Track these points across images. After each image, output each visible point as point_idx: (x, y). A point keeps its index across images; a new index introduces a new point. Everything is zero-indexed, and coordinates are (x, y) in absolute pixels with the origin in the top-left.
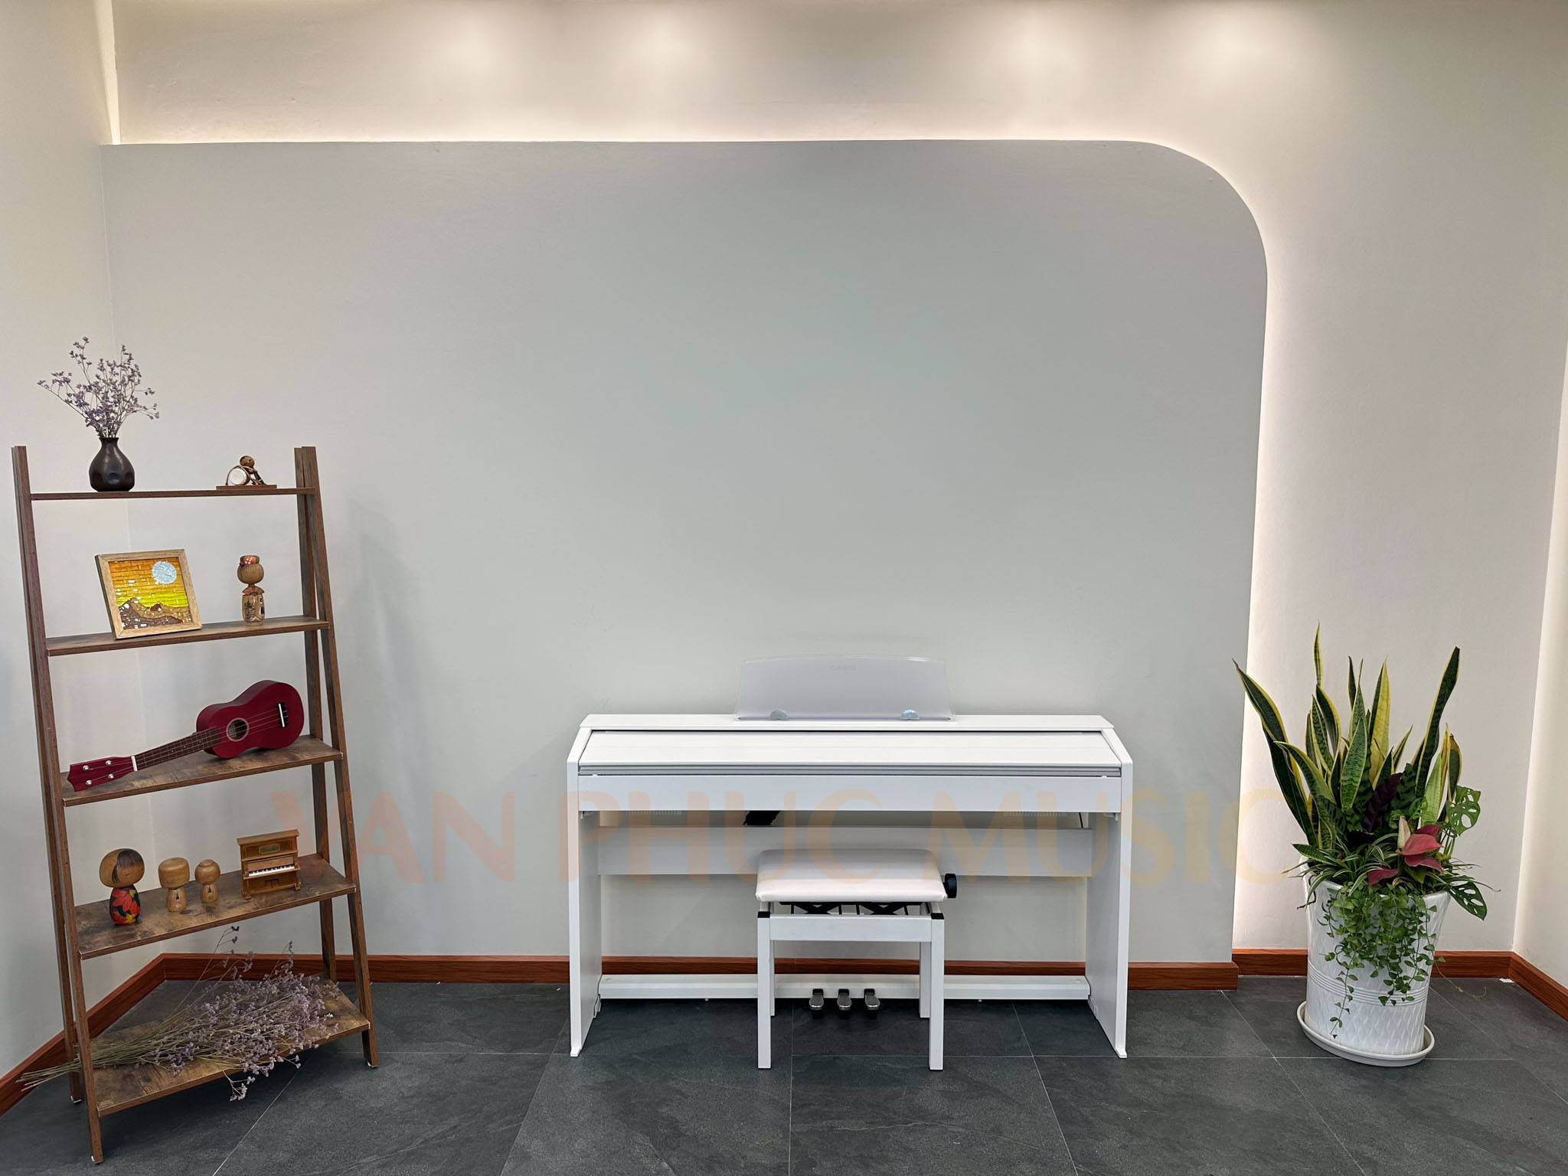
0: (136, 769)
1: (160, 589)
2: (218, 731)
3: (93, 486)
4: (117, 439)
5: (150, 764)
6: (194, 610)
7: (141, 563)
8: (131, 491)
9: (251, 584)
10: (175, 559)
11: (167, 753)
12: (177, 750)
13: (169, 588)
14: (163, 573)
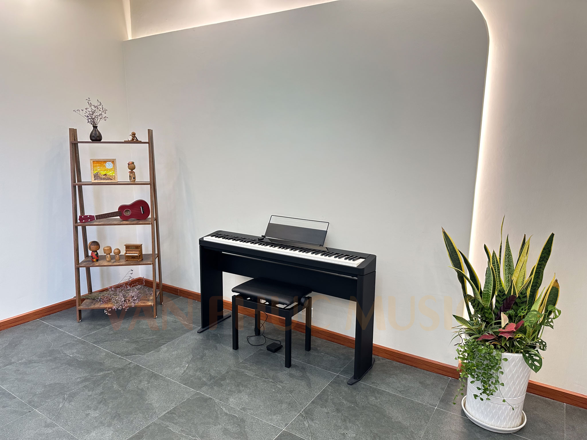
0: (95, 219)
1: (107, 170)
2: (121, 212)
3: (91, 140)
4: (97, 127)
5: (100, 218)
6: (116, 177)
7: (101, 162)
8: (101, 141)
9: (132, 170)
10: (113, 161)
11: (105, 216)
12: (109, 215)
13: (110, 170)
14: (109, 165)
